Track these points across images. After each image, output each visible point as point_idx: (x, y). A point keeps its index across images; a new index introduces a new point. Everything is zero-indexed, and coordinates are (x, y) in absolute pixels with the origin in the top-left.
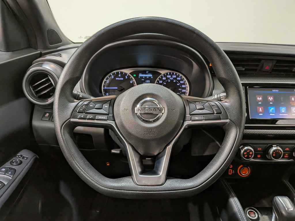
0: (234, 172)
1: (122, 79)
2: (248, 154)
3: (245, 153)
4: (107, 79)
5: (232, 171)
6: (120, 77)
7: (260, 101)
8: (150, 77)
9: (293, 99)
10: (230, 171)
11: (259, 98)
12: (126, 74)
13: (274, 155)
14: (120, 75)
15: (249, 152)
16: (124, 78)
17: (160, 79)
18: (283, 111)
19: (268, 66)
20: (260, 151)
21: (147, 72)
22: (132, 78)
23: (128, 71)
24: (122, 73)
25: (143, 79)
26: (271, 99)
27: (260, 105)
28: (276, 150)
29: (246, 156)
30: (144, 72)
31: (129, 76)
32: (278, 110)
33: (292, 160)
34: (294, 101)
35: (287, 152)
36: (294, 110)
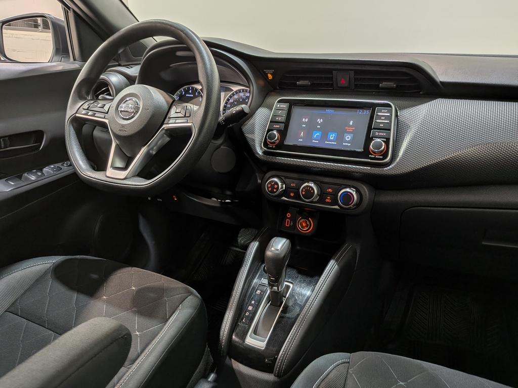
0: (292, 224)
1: (192, 96)
2: (273, 187)
3: (269, 186)
4: (177, 96)
5: (290, 223)
6: (190, 94)
7: (304, 123)
9: (351, 123)
10: (288, 221)
11: (305, 119)
12: (196, 90)
13: (304, 193)
14: (190, 92)
15: (274, 185)
16: (194, 94)
17: (231, 96)
18: (331, 138)
19: (343, 80)
20: (293, 188)
22: (201, 95)
23: (199, 87)
24: (193, 88)
26: (320, 121)
27: (303, 128)
28: (307, 186)
29: (270, 189)
31: (199, 92)
32: (325, 136)
33: (337, 207)
34: (351, 126)
35: (329, 194)
36: (348, 137)
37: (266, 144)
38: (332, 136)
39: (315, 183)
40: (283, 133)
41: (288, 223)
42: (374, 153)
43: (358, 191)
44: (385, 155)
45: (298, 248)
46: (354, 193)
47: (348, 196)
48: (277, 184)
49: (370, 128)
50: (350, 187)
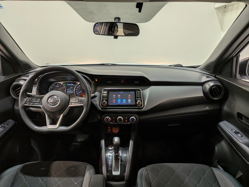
0: (111, 130)
1: (59, 86)
2: (107, 120)
3: (106, 120)
4: (51, 87)
6: (58, 86)
7: (114, 97)
8: (72, 85)
9: (129, 96)
11: (114, 95)
12: (60, 84)
13: (119, 120)
14: (58, 85)
15: (108, 119)
16: (60, 86)
17: (77, 86)
19: (122, 81)
20: (114, 119)
21: (71, 83)
22: (63, 86)
23: (62, 83)
24: (59, 83)
25: (69, 86)
26: (119, 96)
27: (114, 99)
28: (119, 118)
29: (106, 121)
30: (70, 83)
31: (62, 85)
32: (122, 101)
33: (129, 123)
34: (130, 97)
35: (126, 119)
36: (129, 100)
37: (102, 105)
38: (124, 101)
39: (122, 117)
40: (107, 101)
41: (109, 131)
42: (139, 105)
43: (135, 117)
44: (142, 105)
45: (111, 138)
46: (135, 118)
47: (133, 119)
48: (108, 118)
49: (135, 98)
50: (132, 116)
